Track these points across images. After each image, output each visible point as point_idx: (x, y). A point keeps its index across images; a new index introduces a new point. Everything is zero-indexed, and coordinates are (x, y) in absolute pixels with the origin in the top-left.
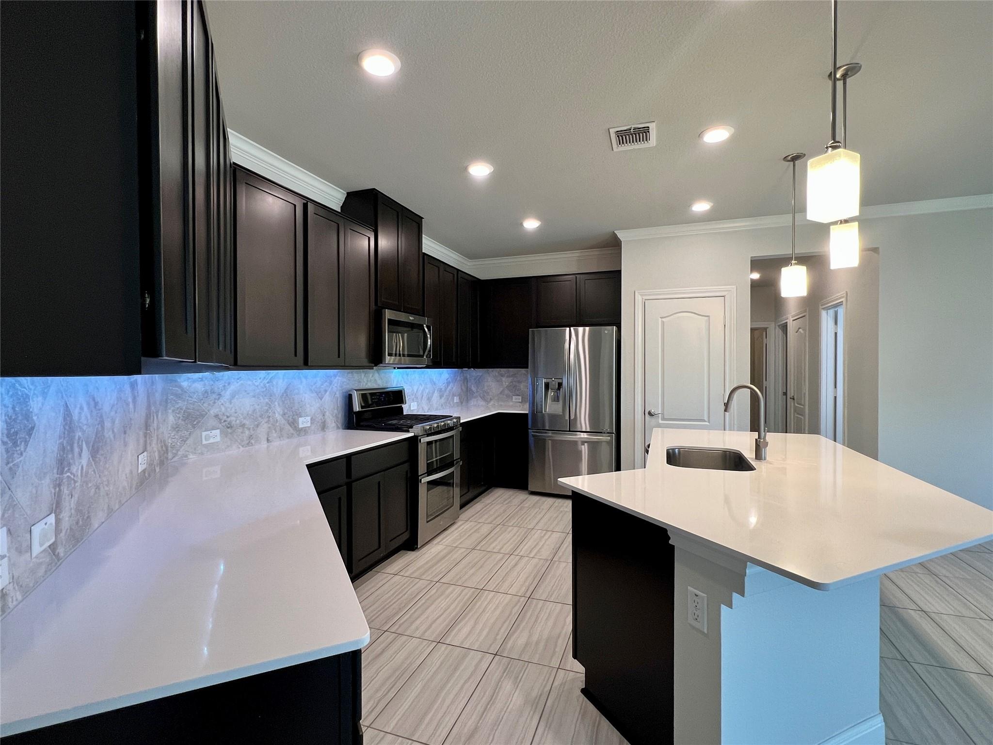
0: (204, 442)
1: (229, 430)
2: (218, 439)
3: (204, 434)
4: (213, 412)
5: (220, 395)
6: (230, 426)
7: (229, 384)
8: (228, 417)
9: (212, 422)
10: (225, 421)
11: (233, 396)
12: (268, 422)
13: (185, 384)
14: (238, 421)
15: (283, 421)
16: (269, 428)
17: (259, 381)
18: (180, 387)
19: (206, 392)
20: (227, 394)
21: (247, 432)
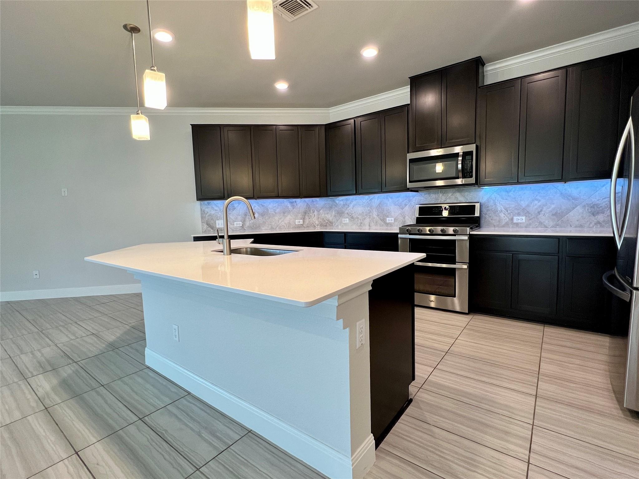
0: (343, 222)
1: (352, 219)
2: (348, 222)
3: (343, 219)
4: (346, 212)
5: (349, 206)
6: (352, 218)
7: (352, 202)
8: (352, 214)
9: (346, 215)
10: (351, 216)
11: (354, 206)
12: (369, 218)
13: (337, 202)
14: (356, 216)
15: (378, 218)
16: (370, 220)
17: (365, 200)
18: (336, 203)
19: (344, 205)
20: (351, 206)
21: (360, 221)
